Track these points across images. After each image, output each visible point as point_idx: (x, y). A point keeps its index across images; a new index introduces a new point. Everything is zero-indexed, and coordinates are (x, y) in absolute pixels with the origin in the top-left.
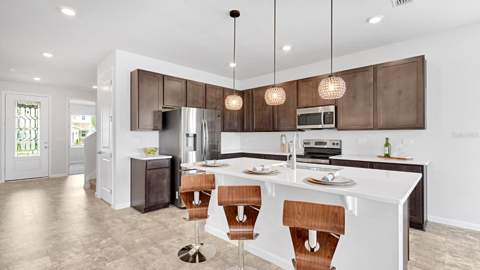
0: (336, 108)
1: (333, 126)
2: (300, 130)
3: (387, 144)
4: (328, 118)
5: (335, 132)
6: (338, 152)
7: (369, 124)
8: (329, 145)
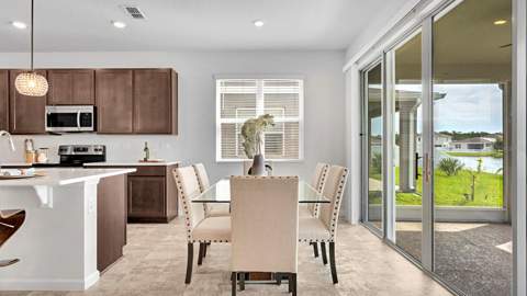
0: (95, 109)
1: (91, 129)
2: (51, 133)
3: (146, 149)
4: (85, 120)
5: (94, 136)
6: (102, 158)
7: (127, 128)
8: (91, 152)
